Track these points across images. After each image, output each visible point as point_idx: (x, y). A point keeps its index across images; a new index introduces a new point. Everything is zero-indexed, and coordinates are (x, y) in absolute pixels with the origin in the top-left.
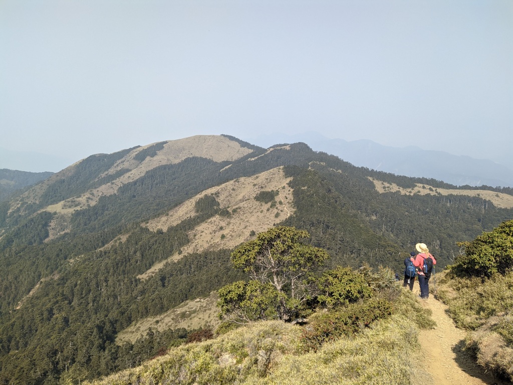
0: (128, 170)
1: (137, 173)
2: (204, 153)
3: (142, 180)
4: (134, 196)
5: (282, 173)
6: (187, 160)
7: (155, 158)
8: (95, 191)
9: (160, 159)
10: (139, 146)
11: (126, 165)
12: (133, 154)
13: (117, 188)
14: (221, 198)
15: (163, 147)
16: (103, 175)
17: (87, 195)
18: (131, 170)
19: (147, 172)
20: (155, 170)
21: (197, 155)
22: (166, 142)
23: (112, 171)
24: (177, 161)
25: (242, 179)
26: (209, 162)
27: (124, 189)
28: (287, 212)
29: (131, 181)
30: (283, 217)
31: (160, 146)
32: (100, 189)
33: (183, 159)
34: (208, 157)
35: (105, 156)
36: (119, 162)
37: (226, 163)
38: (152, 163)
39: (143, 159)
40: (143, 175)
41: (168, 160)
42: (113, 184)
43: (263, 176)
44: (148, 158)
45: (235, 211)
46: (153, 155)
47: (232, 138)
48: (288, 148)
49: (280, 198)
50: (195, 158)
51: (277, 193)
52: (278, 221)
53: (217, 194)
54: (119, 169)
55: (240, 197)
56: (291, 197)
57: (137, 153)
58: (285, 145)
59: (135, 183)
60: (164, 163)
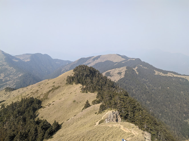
0: (91, 63)
5: (126, 68)
6: (106, 61)
7: (98, 60)
9: (99, 61)
11: (90, 61)
12: (92, 58)
14: (111, 72)
21: (109, 60)
22: (101, 56)
24: (103, 61)
25: (116, 69)
26: (112, 62)
28: (123, 76)
30: (122, 77)
31: (99, 57)
35: (85, 58)
36: (88, 60)
37: (116, 63)
39: (94, 60)
43: (121, 68)
44: (96, 60)
45: (112, 76)
48: (134, 60)
49: (122, 74)
50: (108, 61)
51: (122, 73)
52: (120, 78)
53: (110, 72)
54: (88, 62)
55: (115, 73)
56: (124, 74)
58: (134, 59)
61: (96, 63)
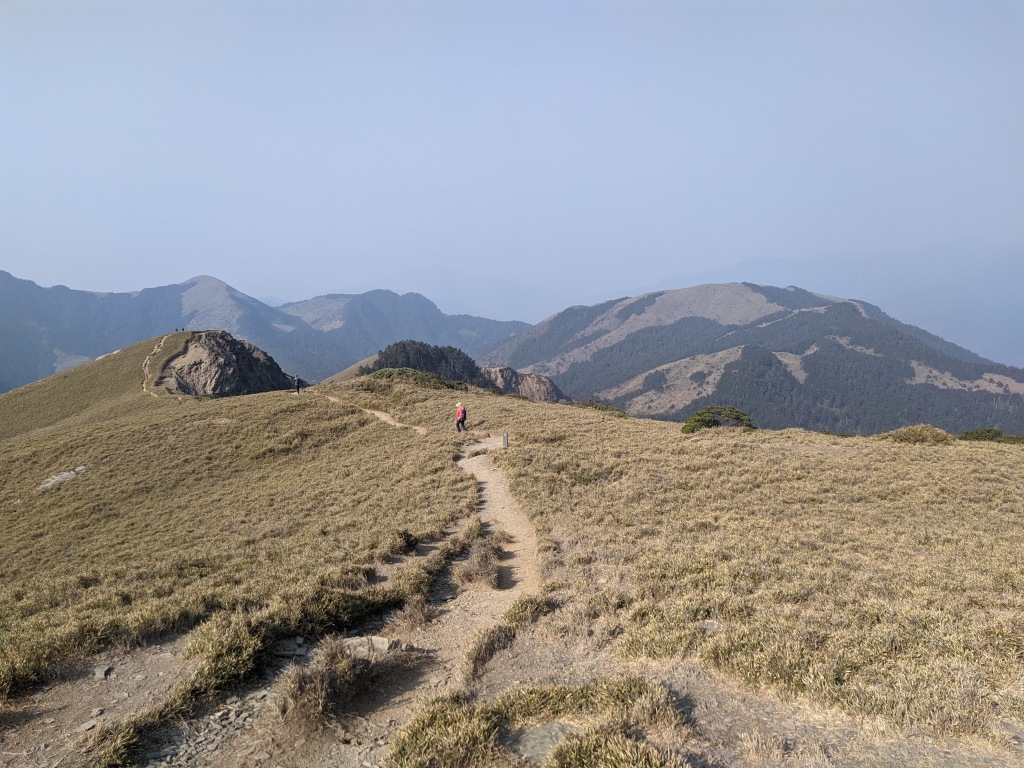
0: (607, 332)
1: (615, 336)
2: (708, 312)
3: (621, 345)
4: (608, 365)
6: (683, 322)
7: (642, 316)
8: (566, 356)
9: (646, 319)
10: (627, 298)
11: (605, 324)
12: (617, 309)
13: (591, 353)
15: (654, 301)
16: (579, 336)
17: (558, 360)
18: (610, 332)
19: (629, 335)
20: (639, 332)
21: (699, 313)
22: (660, 294)
23: (589, 331)
24: (670, 321)
26: (712, 324)
27: (599, 355)
29: (607, 345)
31: (650, 299)
32: (572, 353)
33: (679, 318)
34: (712, 317)
35: (584, 309)
36: (599, 318)
38: (638, 323)
40: (623, 338)
41: (659, 319)
42: (586, 348)
44: (633, 316)
46: (641, 311)
47: (756, 288)
50: (694, 318)
54: (597, 328)
57: (620, 308)
59: (612, 349)
60: (652, 323)
61: (633, 331)
